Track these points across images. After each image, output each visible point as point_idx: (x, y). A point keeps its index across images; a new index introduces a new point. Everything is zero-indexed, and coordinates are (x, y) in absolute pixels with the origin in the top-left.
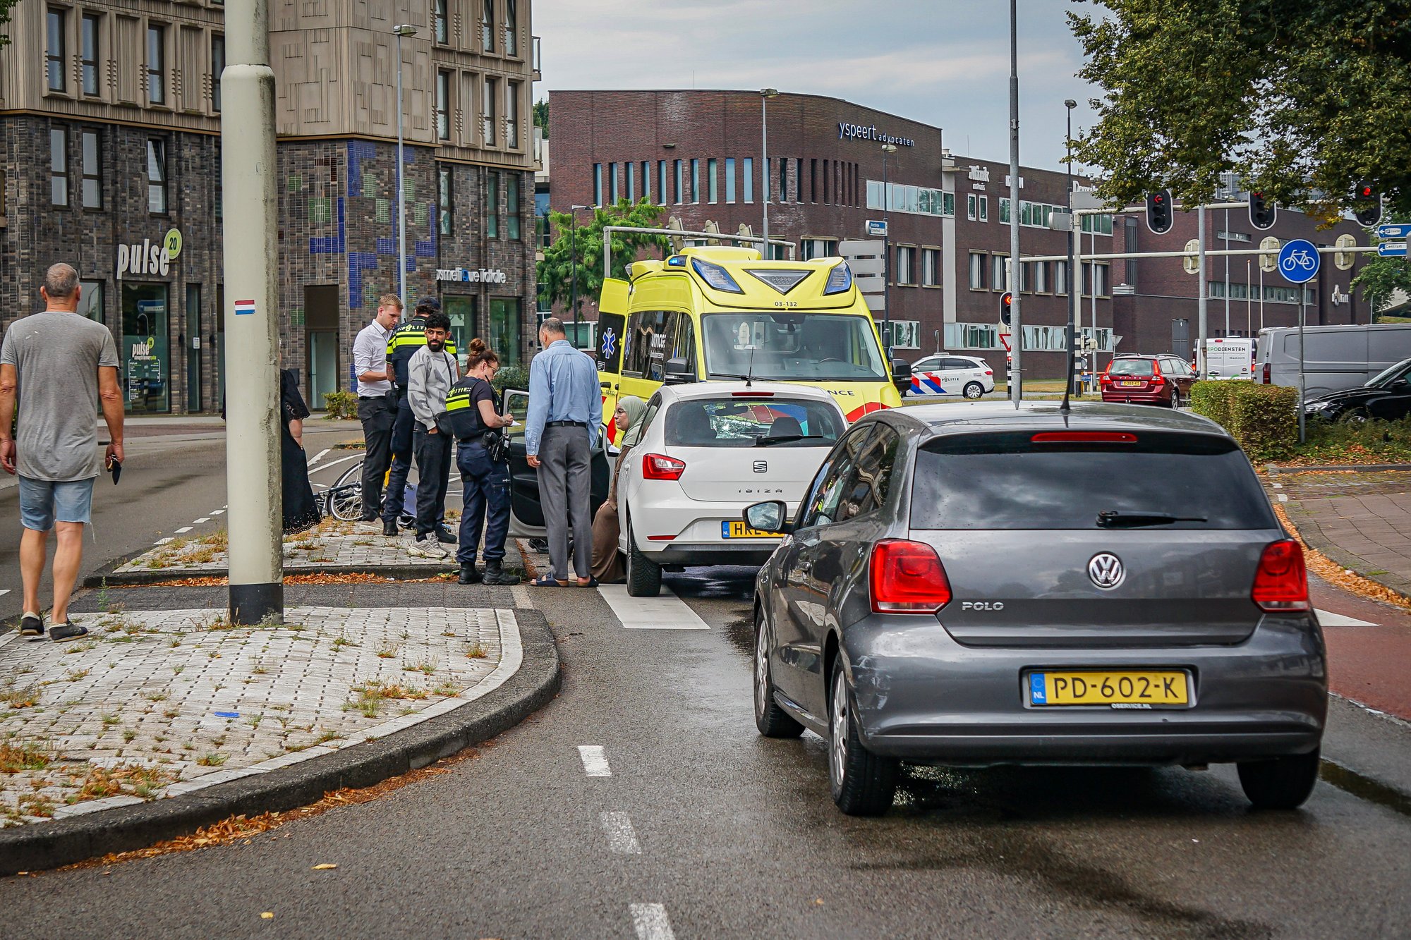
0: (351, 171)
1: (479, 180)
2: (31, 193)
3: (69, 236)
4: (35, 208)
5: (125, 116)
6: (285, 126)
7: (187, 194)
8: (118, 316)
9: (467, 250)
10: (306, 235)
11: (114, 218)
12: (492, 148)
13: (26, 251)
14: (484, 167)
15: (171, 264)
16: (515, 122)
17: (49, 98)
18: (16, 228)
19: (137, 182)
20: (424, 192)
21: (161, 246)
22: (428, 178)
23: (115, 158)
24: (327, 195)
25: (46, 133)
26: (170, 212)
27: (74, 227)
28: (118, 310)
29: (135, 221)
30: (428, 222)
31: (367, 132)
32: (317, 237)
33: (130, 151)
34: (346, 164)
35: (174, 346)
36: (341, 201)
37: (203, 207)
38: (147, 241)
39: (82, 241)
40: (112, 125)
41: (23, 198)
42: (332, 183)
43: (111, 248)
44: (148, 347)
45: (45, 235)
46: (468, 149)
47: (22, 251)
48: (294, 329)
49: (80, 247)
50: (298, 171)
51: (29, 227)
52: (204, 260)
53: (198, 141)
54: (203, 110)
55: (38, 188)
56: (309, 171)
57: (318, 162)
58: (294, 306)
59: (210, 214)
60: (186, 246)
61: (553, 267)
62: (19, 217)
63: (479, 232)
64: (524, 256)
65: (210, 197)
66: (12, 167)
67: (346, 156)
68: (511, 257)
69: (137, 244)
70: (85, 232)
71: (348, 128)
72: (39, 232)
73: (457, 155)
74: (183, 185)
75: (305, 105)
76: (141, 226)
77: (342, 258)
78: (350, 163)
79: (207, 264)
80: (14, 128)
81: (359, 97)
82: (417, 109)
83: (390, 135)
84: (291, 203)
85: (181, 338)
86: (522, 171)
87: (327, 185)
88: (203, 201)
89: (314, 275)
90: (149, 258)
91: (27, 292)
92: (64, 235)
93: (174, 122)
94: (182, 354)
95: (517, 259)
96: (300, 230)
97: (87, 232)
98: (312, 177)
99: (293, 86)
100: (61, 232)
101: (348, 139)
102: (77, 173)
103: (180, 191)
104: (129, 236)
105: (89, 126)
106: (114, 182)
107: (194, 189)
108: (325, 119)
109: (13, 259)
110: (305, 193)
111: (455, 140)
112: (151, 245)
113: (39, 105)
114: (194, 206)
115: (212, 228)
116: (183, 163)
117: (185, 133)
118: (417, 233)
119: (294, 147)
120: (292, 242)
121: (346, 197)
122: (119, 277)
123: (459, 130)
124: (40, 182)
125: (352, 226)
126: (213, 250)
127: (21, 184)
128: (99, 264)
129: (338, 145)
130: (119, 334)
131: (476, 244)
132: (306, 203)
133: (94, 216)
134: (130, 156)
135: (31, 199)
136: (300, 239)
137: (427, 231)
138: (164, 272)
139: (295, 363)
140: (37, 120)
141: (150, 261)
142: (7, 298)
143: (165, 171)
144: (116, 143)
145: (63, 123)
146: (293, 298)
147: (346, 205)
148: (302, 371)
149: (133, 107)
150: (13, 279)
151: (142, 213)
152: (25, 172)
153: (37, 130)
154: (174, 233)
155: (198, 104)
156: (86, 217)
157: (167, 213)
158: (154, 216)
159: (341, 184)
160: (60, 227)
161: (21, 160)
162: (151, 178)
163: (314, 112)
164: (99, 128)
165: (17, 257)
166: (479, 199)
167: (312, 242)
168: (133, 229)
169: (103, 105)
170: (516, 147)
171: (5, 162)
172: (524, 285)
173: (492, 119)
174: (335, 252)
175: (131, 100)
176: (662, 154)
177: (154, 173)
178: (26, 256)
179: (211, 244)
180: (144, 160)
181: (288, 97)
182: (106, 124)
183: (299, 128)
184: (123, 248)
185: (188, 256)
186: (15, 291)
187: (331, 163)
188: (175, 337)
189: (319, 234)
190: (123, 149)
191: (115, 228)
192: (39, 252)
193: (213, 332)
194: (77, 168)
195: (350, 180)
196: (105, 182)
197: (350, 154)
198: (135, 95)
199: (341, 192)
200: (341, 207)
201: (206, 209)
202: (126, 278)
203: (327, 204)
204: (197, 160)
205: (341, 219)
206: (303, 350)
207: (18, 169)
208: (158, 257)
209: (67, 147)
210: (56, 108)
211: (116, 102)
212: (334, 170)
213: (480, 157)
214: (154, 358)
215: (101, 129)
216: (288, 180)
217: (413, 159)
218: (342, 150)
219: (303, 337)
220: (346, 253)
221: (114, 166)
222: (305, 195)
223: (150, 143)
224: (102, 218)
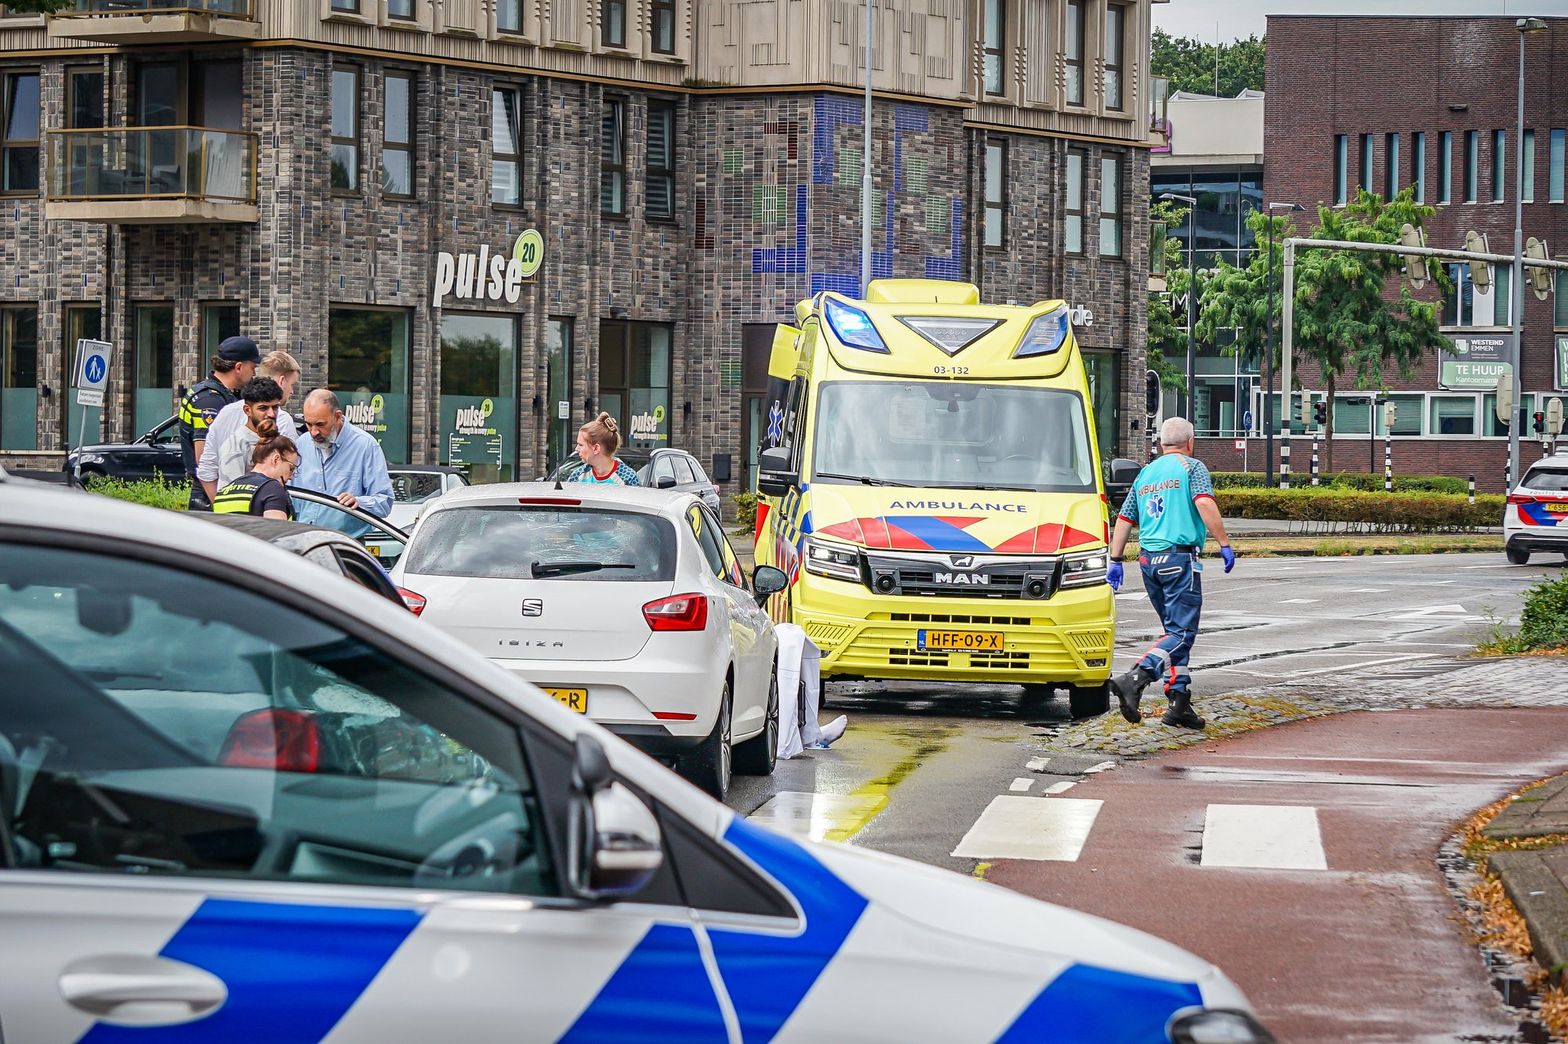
0: (819, 143)
1: (1052, 160)
2: (297, 170)
3: (357, 238)
4: (302, 193)
5: (454, 51)
6: (721, 70)
7: (554, 176)
8: (434, 363)
9: (1029, 273)
10: (748, 243)
11: (435, 212)
12: (1077, 110)
13: (286, 260)
14: (1062, 140)
15: (525, 286)
16: (1119, 68)
17: (332, 23)
18: (272, 224)
19: (472, 155)
20: (943, 178)
21: (509, 257)
22: (951, 157)
23: (438, 117)
24: (781, 181)
25: (323, 77)
26: (526, 203)
27: (365, 224)
28: (434, 354)
29: (467, 216)
30: (948, 226)
31: (848, 82)
32: (763, 247)
33: (463, 106)
34: (812, 131)
35: (527, 413)
36: (802, 190)
37: (581, 195)
38: (485, 249)
39: (379, 246)
40: (432, 65)
41: (285, 178)
42: (789, 162)
43: (426, 258)
44: (483, 414)
45: (317, 235)
46: (1036, 111)
47: (281, 260)
48: (725, 392)
49: (375, 255)
50: (739, 143)
51: (293, 223)
52: (581, 280)
53: (576, 91)
54: (586, 44)
55: (309, 162)
56: (755, 142)
57: (769, 129)
58: (726, 355)
59: (592, 207)
60: (550, 257)
61: (1248, 302)
62: (278, 206)
63: (1051, 244)
64: (1127, 284)
65: (593, 181)
66: (270, 129)
67: (812, 120)
68: (1105, 285)
69: (469, 252)
70: (384, 231)
71: (816, 75)
72: (308, 229)
73: (1017, 120)
74: (548, 161)
75: (752, 38)
76: (477, 224)
77: (801, 282)
78: (819, 130)
79: (586, 286)
80: (274, 68)
81: (836, 27)
82: (935, 46)
83: (888, 87)
84: (727, 192)
85: (537, 402)
86: (1128, 148)
87: (782, 165)
88: (581, 187)
89: (757, 306)
90: (488, 274)
91: (285, 324)
92: (349, 236)
93: (537, 61)
94: (539, 427)
95: (1115, 287)
96: (738, 236)
97: (387, 231)
98: (759, 152)
99: (735, 7)
100: (343, 232)
101: (815, 93)
102: (374, 140)
103: (544, 171)
104: (456, 240)
105: (396, 66)
106: (435, 155)
107: (568, 167)
108: (782, 60)
109: (266, 271)
110: (748, 178)
111: (1012, 96)
112: (491, 254)
113: (313, 33)
114: (566, 194)
115: (595, 230)
116: (550, 127)
117: (553, 79)
118: (929, 244)
119: (733, 104)
120: (727, 255)
121: (810, 184)
122: (437, 302)
123: (1021, 81)
124: (312, 153)
125: (818, 231)
126: (595, 264)
127: (281, 156)
128: (405, 283)
129: (800, 102)
130: (434, 392)
131: (1045, 263)
132: (749, 193)
133: (400, 207)
134: (463, 113)
135: (297, 179)
136: (737, 250)
137: (946, 242)
138: (513, 296)
139: (724, 445)
140: (311, 55)
141: (489, 279)
142: (255, 333)
143: (520, 139)
144: (439, 93)
145: (353, 61)
146: (726, 342)
147: (809, 196)
148: (736, 458)
149: (471, 39)
150: (265, 302)
151: (480, 204)
152: (289, 137)
153: (310, 72)
154: (531, 236)
155: (579, 33)
156: (385, 209)
157: (521, 206)
158: (498, 209)
159: (803, 163)
160: (343, 224)
161: (282, 118)
162: (497, 149)
163: (765, 48)
164: (413, 71)
165: (272, 269)
166: (1052, 191)
167: (757, 256)
168: (463, 228)
169: (420, 34)
170: (1120, 109)
171: (259, 120)
172: (1126, 331)
173: (1080, 63)
174: (791, 271)
175: (467, 26)
176: (1446, 121)
177: (502, 139)
178: (286, 269)
179: (594, 253)
180: (485, 121)
181: (727, 24)
182: (423, 64)
183: (741, 75)
184: (445, 259)
185: (554, 272)
186: (268, 319)
187: (789, 130)
188: (528, 400)
189: (768, 243)
190: (452, 104)
191: (433, 227)
192: (307, 262)
193: (592, 393)
194: (373, 132)
195: (817, 157)
196: (419, 154)
197: (819, 114)
198: (474, 19)
199: (803, 177)
200: (802, 201)
201: (586, 200)
202: (448, 306)
203: (781, 194)
204: (574, 121)
205: (802, 219)
206: (737, 425)
207: (278, 133)
208: (503, 273)
209: (359, 99)
210: (343, 38)
211: (441, 30)
212: (792, 141)
213: (1055, 124)
214: (493, 431)
215: (416, 72)
216: (722, 156)
217: (925, 126)
218: (806, 109)
219: (738, 404)
220: (808, 273)
221: (436, 129)
222: (748, 181)
223: (498, 97)
224: (414, 211)
